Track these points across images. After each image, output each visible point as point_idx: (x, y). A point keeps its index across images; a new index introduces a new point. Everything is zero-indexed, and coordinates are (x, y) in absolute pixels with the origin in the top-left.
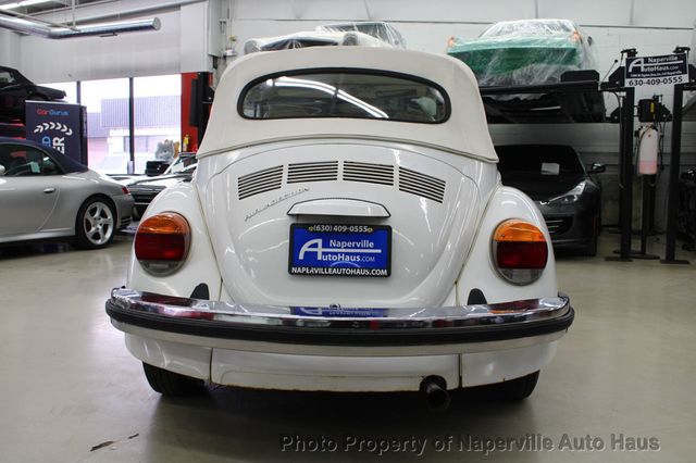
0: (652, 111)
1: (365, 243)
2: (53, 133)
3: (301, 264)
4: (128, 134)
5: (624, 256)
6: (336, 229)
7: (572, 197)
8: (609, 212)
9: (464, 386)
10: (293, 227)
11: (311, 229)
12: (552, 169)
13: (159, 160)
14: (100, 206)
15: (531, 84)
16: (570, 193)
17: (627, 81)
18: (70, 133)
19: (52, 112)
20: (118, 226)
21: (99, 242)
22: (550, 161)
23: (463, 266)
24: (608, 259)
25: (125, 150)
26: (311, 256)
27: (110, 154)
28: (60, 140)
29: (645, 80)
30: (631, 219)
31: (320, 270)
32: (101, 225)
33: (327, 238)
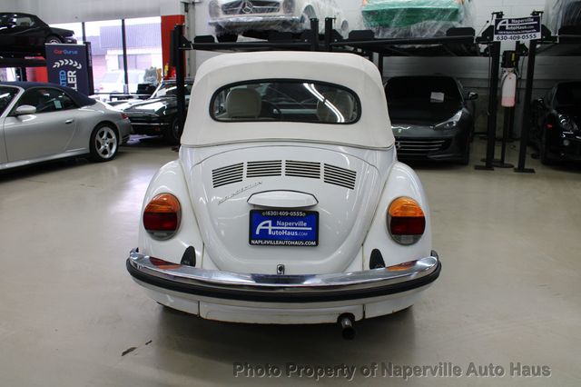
0: (513, 59)
1: (301, 223)
2: (67, 68)
3: (258, 237)
4: (122, 53)
5: (489, 165)
6: (281, 214)
7: (452, 123)
8: (481, 124)
9: (367, 317)
10: (252, 212)
11: (264, 214)
12: (438, 97)
13: (147, 83)
14: (106, 130)
15: (424, 36)
16: (450, 120)
17: (495, 36)
18: (80, 67)
19: (66, 52)
20: (121, 142)
21: (107, 156)
22: (437, 91)
23: (368, 232)
24: (477, 168)
25: (120, 67)
26: (264, 232)
27: (109, 71)
28: (73, 73)
29: (509, 36)
30: (495, 128)
31: (271, 242)
32: (107, 144)
33: (275, 220)
